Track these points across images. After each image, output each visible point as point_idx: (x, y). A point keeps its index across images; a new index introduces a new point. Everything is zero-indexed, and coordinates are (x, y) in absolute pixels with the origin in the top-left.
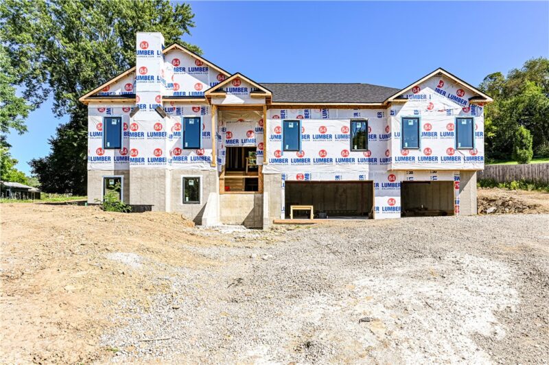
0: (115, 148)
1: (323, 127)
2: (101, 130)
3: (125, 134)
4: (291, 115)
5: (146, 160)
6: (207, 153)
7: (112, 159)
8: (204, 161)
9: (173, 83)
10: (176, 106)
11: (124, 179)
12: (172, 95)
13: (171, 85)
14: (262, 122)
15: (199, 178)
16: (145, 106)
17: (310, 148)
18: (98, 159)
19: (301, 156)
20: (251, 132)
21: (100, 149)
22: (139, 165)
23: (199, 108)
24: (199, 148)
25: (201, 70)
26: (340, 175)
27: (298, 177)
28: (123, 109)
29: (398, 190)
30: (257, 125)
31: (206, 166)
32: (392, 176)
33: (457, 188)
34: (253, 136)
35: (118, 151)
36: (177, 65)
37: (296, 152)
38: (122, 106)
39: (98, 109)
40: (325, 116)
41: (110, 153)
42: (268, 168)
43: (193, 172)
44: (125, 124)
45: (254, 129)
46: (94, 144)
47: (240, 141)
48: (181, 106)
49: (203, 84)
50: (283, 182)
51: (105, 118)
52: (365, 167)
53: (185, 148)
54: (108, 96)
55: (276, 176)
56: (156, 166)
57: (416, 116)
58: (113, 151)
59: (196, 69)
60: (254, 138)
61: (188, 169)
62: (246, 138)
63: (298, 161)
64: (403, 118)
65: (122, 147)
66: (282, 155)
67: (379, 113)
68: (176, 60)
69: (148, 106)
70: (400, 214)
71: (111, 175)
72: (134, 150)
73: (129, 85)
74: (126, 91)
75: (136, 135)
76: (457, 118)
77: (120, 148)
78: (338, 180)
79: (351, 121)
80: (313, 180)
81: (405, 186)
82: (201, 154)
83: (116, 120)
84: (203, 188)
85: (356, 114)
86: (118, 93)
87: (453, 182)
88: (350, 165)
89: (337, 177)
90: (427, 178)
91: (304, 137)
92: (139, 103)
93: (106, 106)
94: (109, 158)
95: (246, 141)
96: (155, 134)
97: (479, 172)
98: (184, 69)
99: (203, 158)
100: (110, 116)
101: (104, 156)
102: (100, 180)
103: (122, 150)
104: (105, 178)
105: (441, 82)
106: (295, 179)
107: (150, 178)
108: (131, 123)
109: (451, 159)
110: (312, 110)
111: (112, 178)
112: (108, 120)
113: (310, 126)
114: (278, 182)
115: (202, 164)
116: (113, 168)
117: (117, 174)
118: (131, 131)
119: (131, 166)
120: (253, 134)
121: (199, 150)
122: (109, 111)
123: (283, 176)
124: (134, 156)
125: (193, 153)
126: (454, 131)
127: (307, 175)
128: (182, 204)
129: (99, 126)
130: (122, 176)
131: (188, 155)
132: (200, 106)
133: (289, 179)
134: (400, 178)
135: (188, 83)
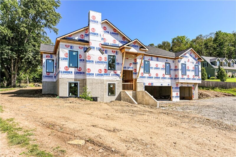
0: (75, 67)
1: (157, 64)
2: (67, 57)
3: (80, 60)
4: (147, 58)
5: (95, 75)
6: (119, 72)
7: (73, 73)
8: (117, 76)
9: (104, 38)
10: (105, 49)
11: (80, 83)
12: (103, 44)
13: (103, 39)
14: (135, 60)
15: (115, 84)
16: (94, 48)
17: (153, 72)
18: (65, 72)
19: (150, 76)
20: (131, 64)
21: (67, 67)
22: (91, 77)
23: (115, 51)
24: (115, 70)
25: (115, 34)
26: (162, 84)
27: (149, 84)
28: (79, 47)
29: (178, 90)
30: (133, 61)
31: (118, 78)
32: (177, 84)
33: (193, 89)
34: (132, 66)
35: (76, 69)
36: (105, 30)
37: (148, 74)
38: (79, 46)
39: (66, 46)
40: (157, 60)
41: (73, 70)
42: (139, 80)
43: (112, 81)
44: (80, 55)
45: (132, 63)
46: (63, 64)
47: (127, 68)
48: (107, 49)
49: (117, 41)
50: (144, 86)
51: (70, 51)
52: (169, 81)
53: (109, 69)
54: (71, 39)
55: (142, 84)
56: (99, 78)
57: (185, 63)
58: (74, 69)
59: (113, 33)
60: (132, 67)
61: (110, 79)
62: (129, 66)
63: (149, 77)
64: (182, 64)
65: (79, 67)
66: (144, 75)
67: (173, 61)
68: (105, 27)
69: (95, 48)
70: (179, 99)
71: (73, 81)
72: (89, 69)
73: (82, 35)
74: (81, 38)
75: (90, 61)
76: (195, 65)
77: (77, 67)
78: (162, 86)
79: (165, 63)
80: (154, 85)
81: (181, 88)
82: (116, 73)
83: (75, 53)
84: (117, 89)
85: (167, 60)
86: (76, 38)
87: (191, 87)
88: (165, 80)
89: (161, 84)
90: (186, 85)
91: (151, 68)
92: (91, 46)
93: (70, 44)
94: (72, 72)
95: (129, 67)
96: (99, 62)
97: (199, 84)
98: (108, 32)
99: (116, 74)
100: (72, 50)
101: (69, 71)
102: (67, 84)
103: (79, 68)
104: (69, 83)
105: (191, 52)
106: (148, 85)
107: (96, 84)
108: (87, 56)
109: (194, 79)
110: (153, 57)
111: (73, 83)
112: (71, 52)
113: (153, 63)
114: (142, 86)
115: (116, 78)
116: (74, 78)
117: (76, 81)
118: (87, 59)
119: (87, 77)
120: (132, 65)
121: (115, 71)
122: (71, 47)
123: (144, 83)
124: (89, 72)
125: (112, 72)
126: (194, 70)
127: (152, 83)
128: (108, 96)
129: (66, 55)
130: (79, 82)
131: (110, 73)
132: (115, 50)
133: (146, 85)
134: (179, 85)
135: (110, 39)
